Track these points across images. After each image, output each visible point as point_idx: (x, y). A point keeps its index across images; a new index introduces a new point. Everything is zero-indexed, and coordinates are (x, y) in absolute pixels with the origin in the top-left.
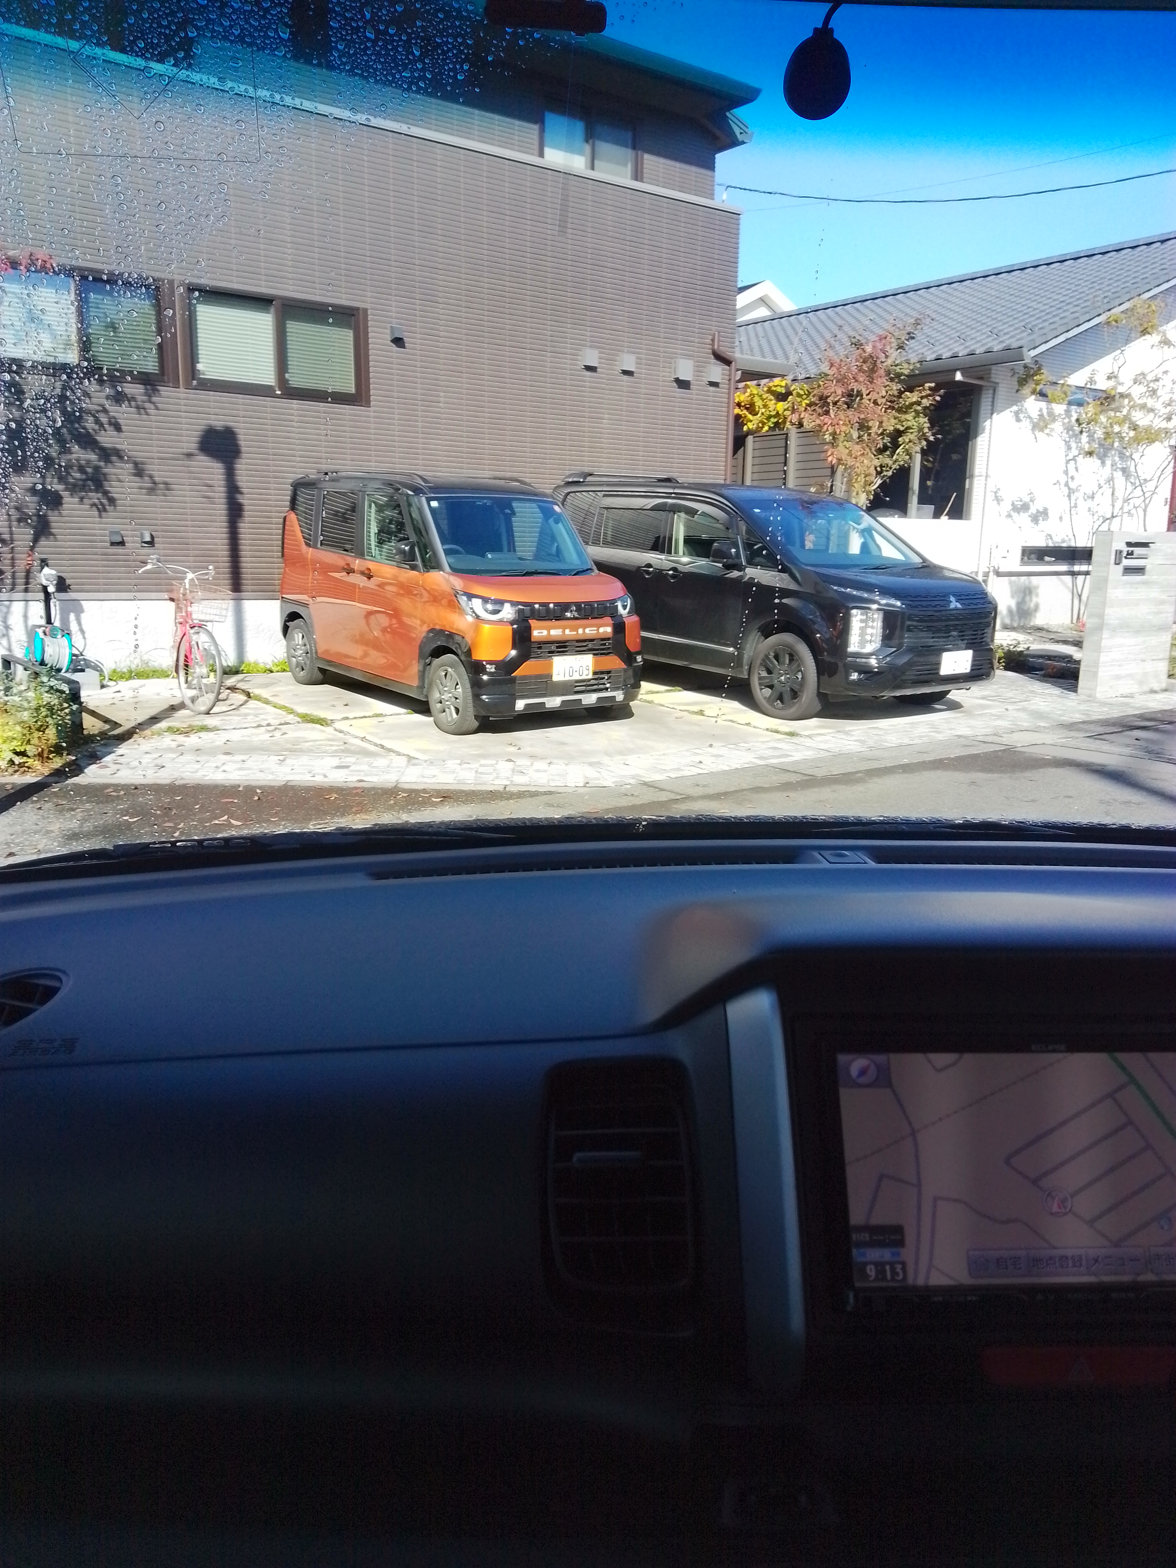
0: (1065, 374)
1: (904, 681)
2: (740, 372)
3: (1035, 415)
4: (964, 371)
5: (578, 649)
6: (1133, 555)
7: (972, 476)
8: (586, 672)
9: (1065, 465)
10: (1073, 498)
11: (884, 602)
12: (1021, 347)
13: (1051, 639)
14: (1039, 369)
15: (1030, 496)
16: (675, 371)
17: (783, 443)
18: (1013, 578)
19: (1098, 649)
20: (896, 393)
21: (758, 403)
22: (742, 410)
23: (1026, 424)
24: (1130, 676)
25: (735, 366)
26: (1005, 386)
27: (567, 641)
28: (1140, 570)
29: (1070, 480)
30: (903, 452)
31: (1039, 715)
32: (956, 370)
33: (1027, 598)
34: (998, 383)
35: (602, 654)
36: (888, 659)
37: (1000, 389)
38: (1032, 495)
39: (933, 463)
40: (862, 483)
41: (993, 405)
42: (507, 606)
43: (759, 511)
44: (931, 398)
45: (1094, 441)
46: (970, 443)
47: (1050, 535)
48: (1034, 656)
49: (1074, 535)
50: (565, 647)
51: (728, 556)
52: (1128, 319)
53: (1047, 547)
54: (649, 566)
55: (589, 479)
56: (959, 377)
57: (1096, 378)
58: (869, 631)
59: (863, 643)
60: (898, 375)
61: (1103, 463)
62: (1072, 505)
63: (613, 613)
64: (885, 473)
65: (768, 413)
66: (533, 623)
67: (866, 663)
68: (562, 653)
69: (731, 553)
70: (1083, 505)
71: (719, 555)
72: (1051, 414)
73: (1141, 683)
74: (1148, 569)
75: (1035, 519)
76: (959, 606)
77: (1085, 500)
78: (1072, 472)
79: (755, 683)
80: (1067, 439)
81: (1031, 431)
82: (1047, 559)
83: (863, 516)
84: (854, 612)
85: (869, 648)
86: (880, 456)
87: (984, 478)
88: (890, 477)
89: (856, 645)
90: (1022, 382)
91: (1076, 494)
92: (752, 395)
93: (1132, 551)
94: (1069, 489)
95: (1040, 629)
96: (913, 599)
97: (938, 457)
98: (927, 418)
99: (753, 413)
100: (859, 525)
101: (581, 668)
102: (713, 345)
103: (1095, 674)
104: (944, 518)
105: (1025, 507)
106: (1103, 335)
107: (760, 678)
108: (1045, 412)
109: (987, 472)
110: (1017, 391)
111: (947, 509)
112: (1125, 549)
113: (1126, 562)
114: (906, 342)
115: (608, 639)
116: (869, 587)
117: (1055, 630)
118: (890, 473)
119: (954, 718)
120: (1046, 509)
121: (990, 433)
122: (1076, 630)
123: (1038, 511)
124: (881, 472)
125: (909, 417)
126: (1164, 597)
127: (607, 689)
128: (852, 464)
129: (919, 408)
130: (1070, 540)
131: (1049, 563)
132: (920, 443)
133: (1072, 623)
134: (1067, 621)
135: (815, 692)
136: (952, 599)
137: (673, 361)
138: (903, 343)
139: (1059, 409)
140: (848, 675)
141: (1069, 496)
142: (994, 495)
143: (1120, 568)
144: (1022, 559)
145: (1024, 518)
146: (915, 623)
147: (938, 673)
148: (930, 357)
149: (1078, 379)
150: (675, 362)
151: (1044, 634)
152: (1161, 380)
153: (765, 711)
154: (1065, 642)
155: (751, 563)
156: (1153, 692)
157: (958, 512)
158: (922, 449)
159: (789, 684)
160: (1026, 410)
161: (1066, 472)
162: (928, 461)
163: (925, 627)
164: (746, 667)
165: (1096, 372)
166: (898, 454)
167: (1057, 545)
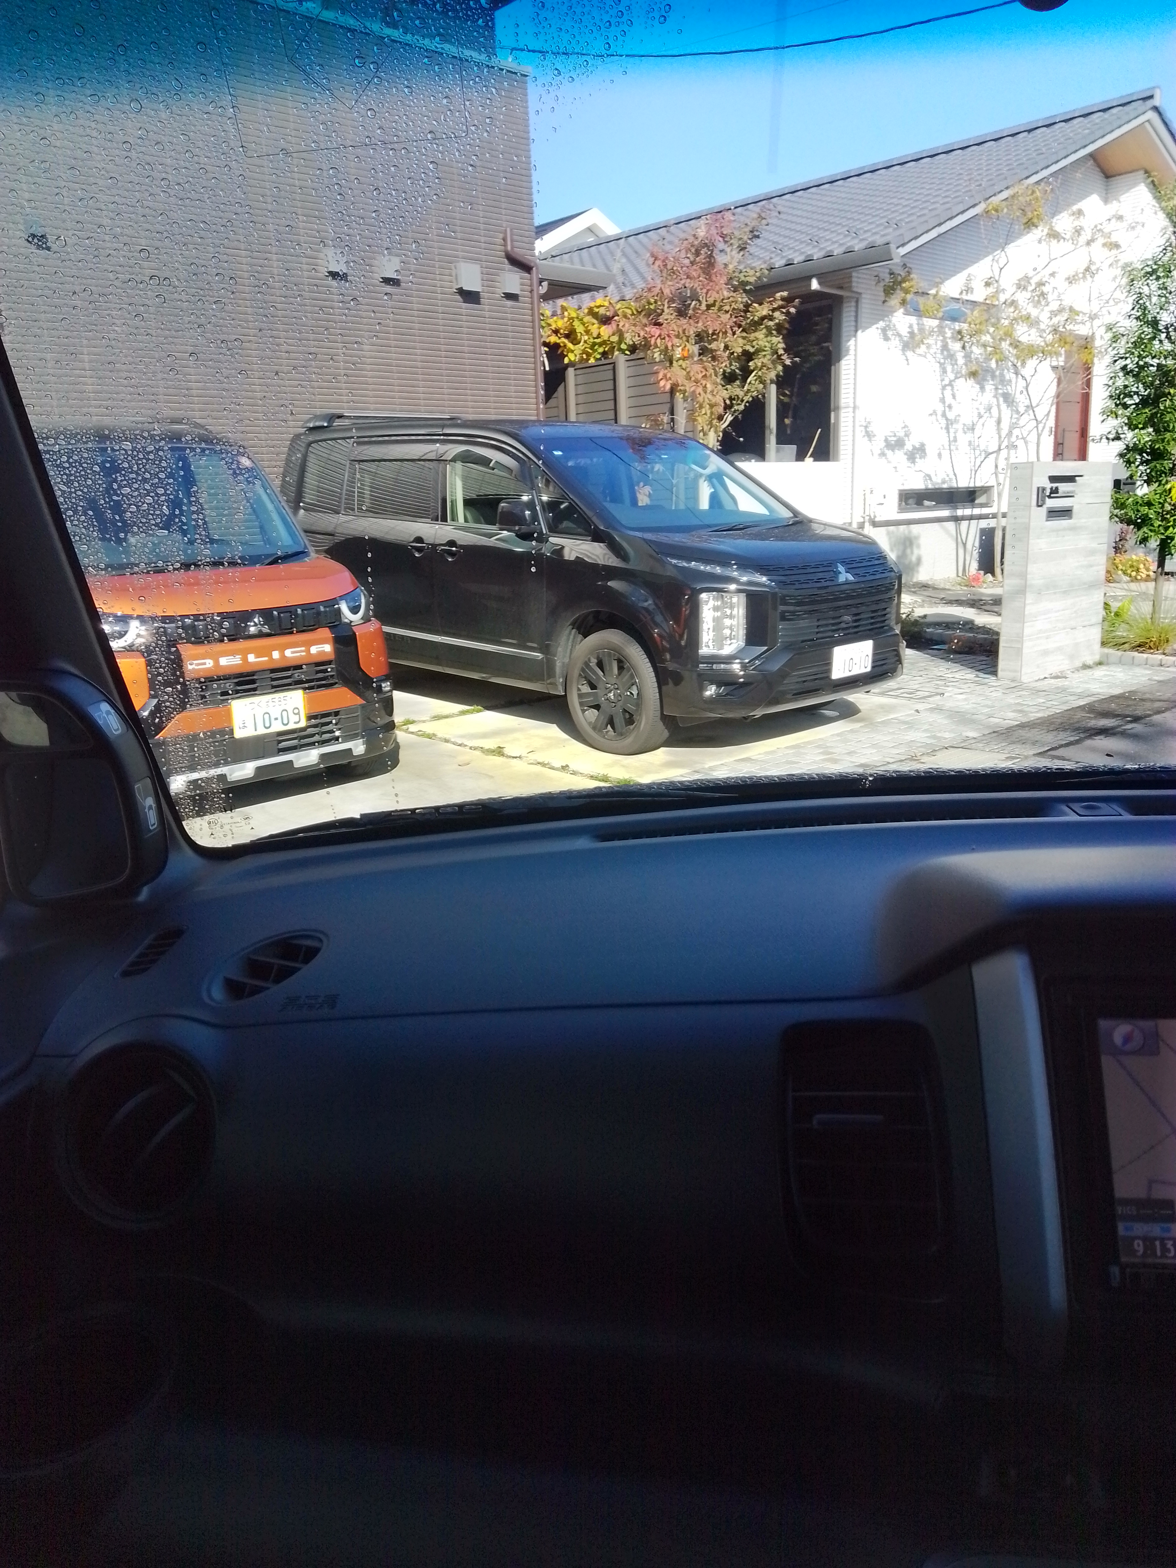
0: (938, 280)
1: (784, 693)
2: (545, 284)
3: (904, 331)
4: (821, 277)
5: (275, 683)
6: (1057, 493)
7: (837, 408)
8: (294, 718)
9: (940, 392)
10: (952, 431)
11: (744, 579)
12: (888, 244)
13: (942, 599)
14: (909, 273)
15: (904, 430)
16: (456, 279)
17: (610, 375)
18: (892, 528)
19: (1021, 618)
20: (741, 306)
21: (580, 329)
22: (560, 338)
23: (895, 342)
24: (1059, 649)
25: (537, 273)
26: (868, 297)
27: (253, 674)
28: (1066, 513)
29: (947, 409)
30: (756, 380)
31: (961, 718)
32: (809, 278)
33: (908, 551)
34: (860, 294)
35: (319, 687)
36: (757, 662)
37: (864, 301)
38: (906, 429)
39: (790, 397)
40: (707, 417)
41: (856, 321)
42: (134, 625)
43: (560, 453)
44: (784, 310)
45: (971, 362)
46: (833, 367)
47: (929, 476)
48: (929, 625)
49: (955, 475)
50: (253, 682)
51: (520, 520)
52: (1010, 207)
53: (927, 489)
54: (419, 540)
55: (337, 423)
56: (815, 285)
57: (973, 284)
58: (727, 622)
59: (720, 640)
60: (743, 284)
61: (982, 388)
62: (952, 439)
63: (333, 621)
64: (736, 407)
65: (592, 340)
66: (185, 650)
67: (725, 670)
68: (252, 692)
69: (524, 515)
70: (963, 439)
71: (510, 520)
72: (921, 330)
73: (1072, 657)
74: (1075, 510)
75: (912, 457)
76: (851, 578)
77: (965, 433)
78: (949, 400)
79: (574, 702)
80: (942, 361)
81: (901, 352)
82: (926, 503)
83: (708, 457)
84: (704, 596)
85: (728, 650)
86: (729, 387)
87: (851, 410)
88: (742, 412)
89: (710, 644)
90: (889, 291)
91: (954, 426)
92: (571, 319)
93: (1057, 488)
94: (947, 419)
95: (925, 586)
96: (788, 572)
97: (795, 390)
98: (781, 337)
99: (574, 343)
100: (704, 468)
101: (285, 713)
102: (505, 245)
103: (1019, 652)
104: (809, 460)
105: (899, 444)
106: (980, 229)
107: (581, 696)
108: (915, 328)
109: (854, 403)
110: (884, 302)
111: (812, 449)
112: (1048, 485)
113: (1051, 503)
114: (749, 241)
115: (329, 662)
116: (722, 559)
117: (942, 586)
118: (742, 407)
119: (852, 731)
120: (923, 445)
121: (855, 355)
122: (966, 586)
123: (914, 448)
124: (731, 406)
125: (760, 334)
126: (1094, 545)
127: (337, 739)
128: (692, 389)
129: (771, 323)
130: (951, 480)
131: (929, 508)
132: (775, 368)
133: (958, 576)
134: (954, 575)
135: (658, 713)
136: (841, 568)
137: (452, 266)
138: (746, 243)
139: (931, 323)
140: (702, 689)
141: (947, 428)
142: (864, 430)
143: (1043, 511)
144: (900, 505)
145: (899, 457)
146: (791, 608)
147: (828, 677)
148: (779, 262)
149: (952, 287)
150: (456, 268)
151: (930, 592)
152: (1047, 284)
153: (590, 741)
154: (959, 602)
155: (554, 529)
156: (1086, 667)
157: (824, 453)
158: (778, 376)
159: (620, 703)
160: (894, 326)
161: (943, 400)
162: (784, 395)
163: (806, 612)
164: (561, 680)
165: (972, 277)
166: (750, 383)
167: (937, 487)
